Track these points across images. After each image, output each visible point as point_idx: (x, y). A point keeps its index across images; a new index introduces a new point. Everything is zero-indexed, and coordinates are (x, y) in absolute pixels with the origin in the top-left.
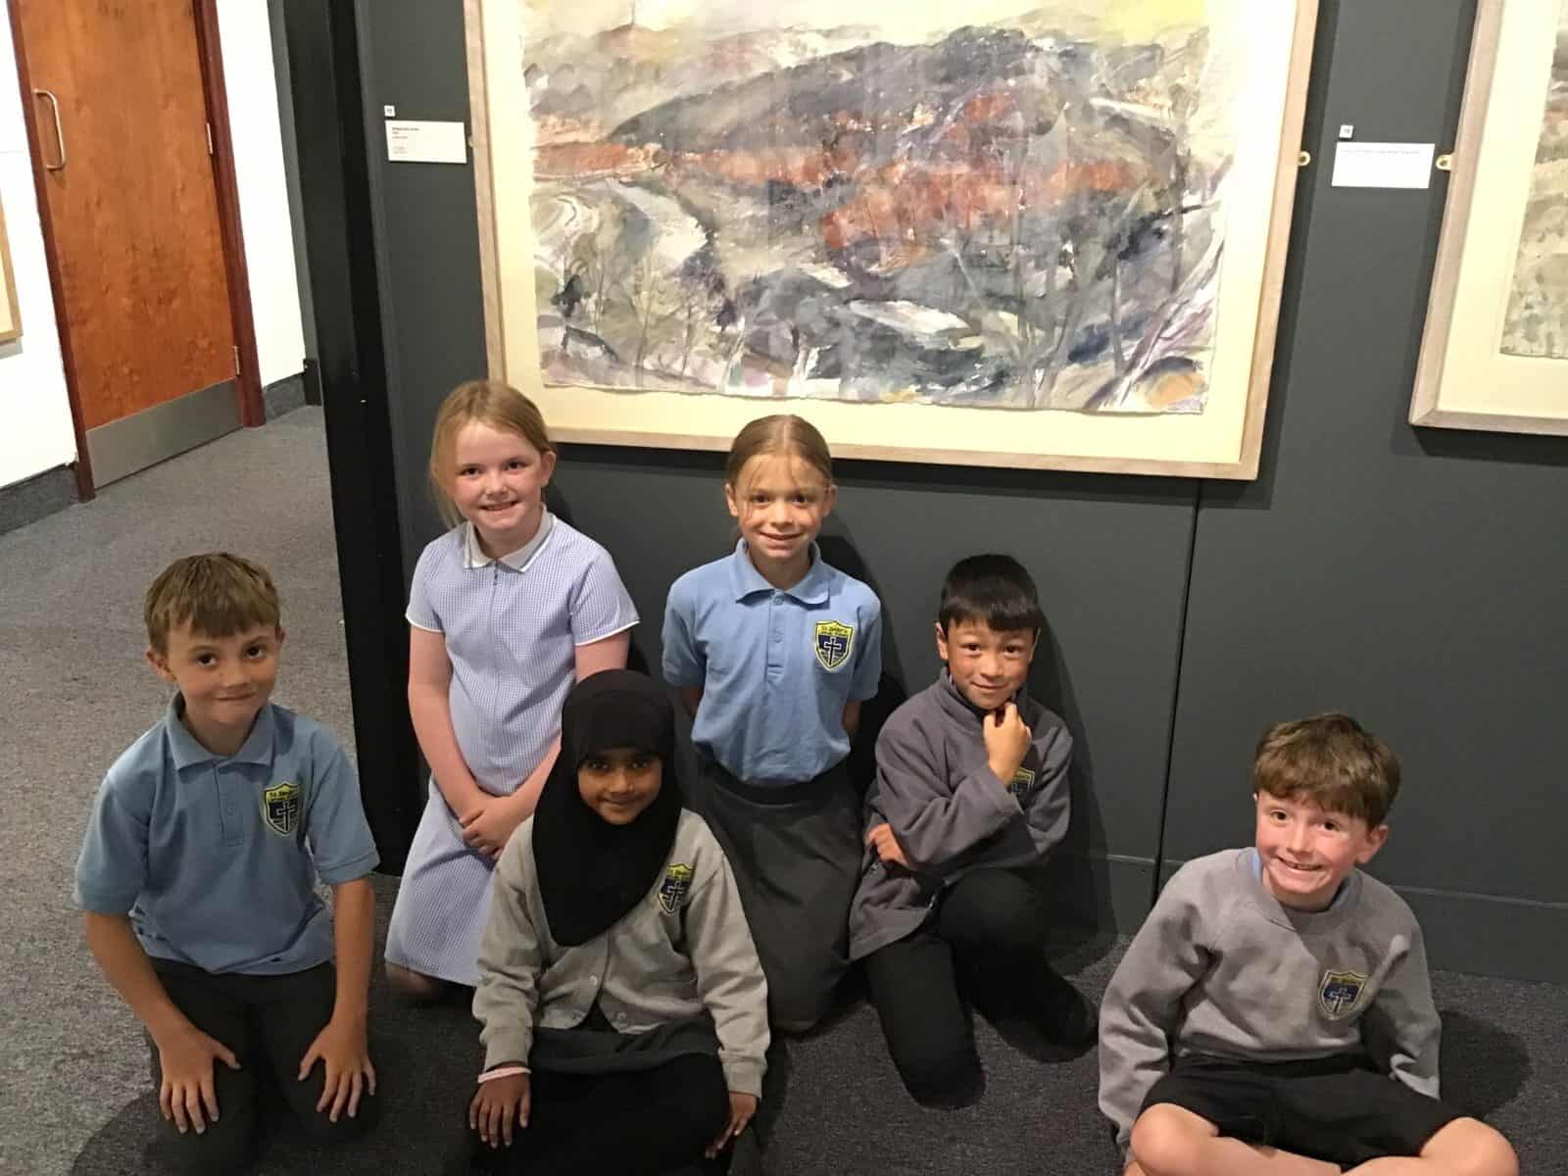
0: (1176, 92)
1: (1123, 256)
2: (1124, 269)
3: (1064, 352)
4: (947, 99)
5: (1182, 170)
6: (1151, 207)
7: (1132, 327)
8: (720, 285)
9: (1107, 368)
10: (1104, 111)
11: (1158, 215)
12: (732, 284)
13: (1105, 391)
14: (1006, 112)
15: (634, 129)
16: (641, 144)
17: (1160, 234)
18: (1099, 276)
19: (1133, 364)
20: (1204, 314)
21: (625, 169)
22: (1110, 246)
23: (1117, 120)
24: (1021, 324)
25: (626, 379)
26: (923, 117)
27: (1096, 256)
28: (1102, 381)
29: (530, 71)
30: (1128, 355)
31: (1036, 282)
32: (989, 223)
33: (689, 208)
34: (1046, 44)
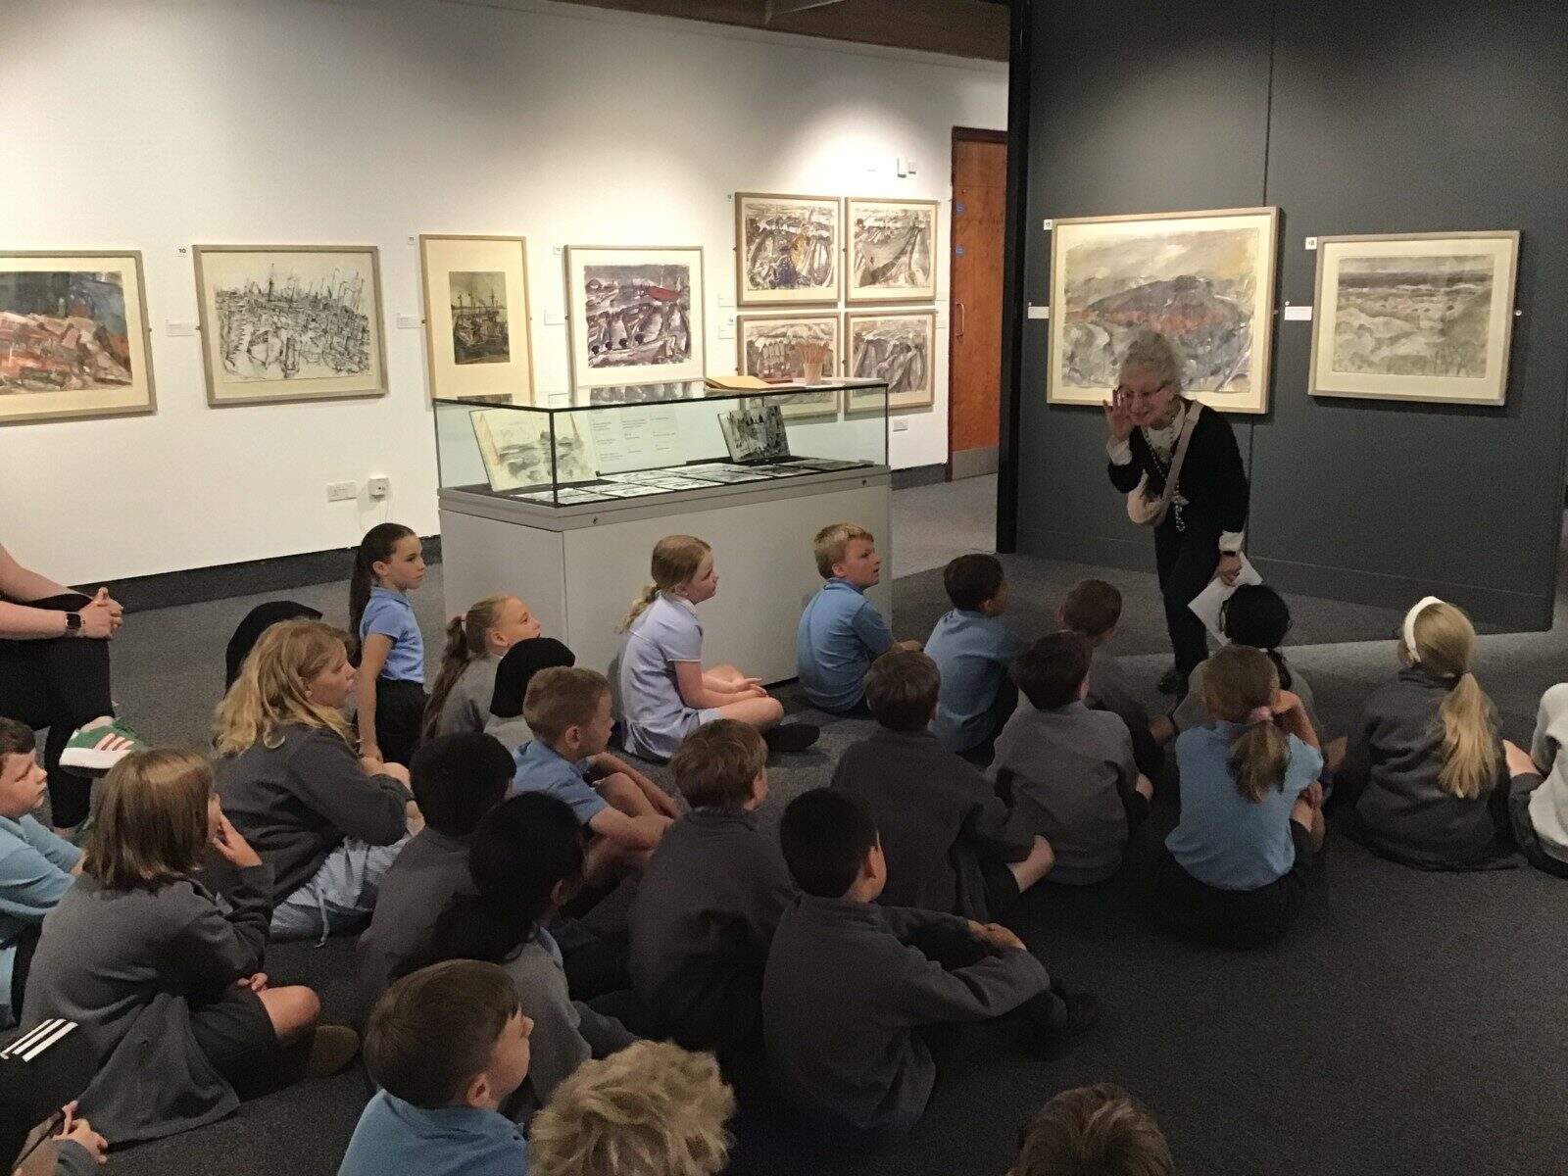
0: (1237, 293)
1: (1225, 342)
2: (1225, 346)
3: (1209, 373)
4: (1176, 296)
5: (1240, 316)
6: (1231, 327)
7: (1228, 364)
8: (1113, 353)
9: (1221, 377)
10: (1218, 299)
11: (1233, 330)
12: (1117, 353)
13: (1221, 385)
14: (1192, 301)
15: (1093, 307)
16: (1094, 310)
17: (1235, 335)
18: (1219, 347)
19: (1229, 376)
20: (1247, 360)
21: (1090, 319)
22: (1221, 339)
23: (1223, 301)
24: (1197, 363)
25: (1085, 383)
26: (1169, 302)
27: (1217, 342)
28: (1219, 382)
29: (1066, 291)
30: (1227, 373)
31: (1200, 351)
32: (1188, 332)
33: (1106, 330)
34: (1202, 280)
